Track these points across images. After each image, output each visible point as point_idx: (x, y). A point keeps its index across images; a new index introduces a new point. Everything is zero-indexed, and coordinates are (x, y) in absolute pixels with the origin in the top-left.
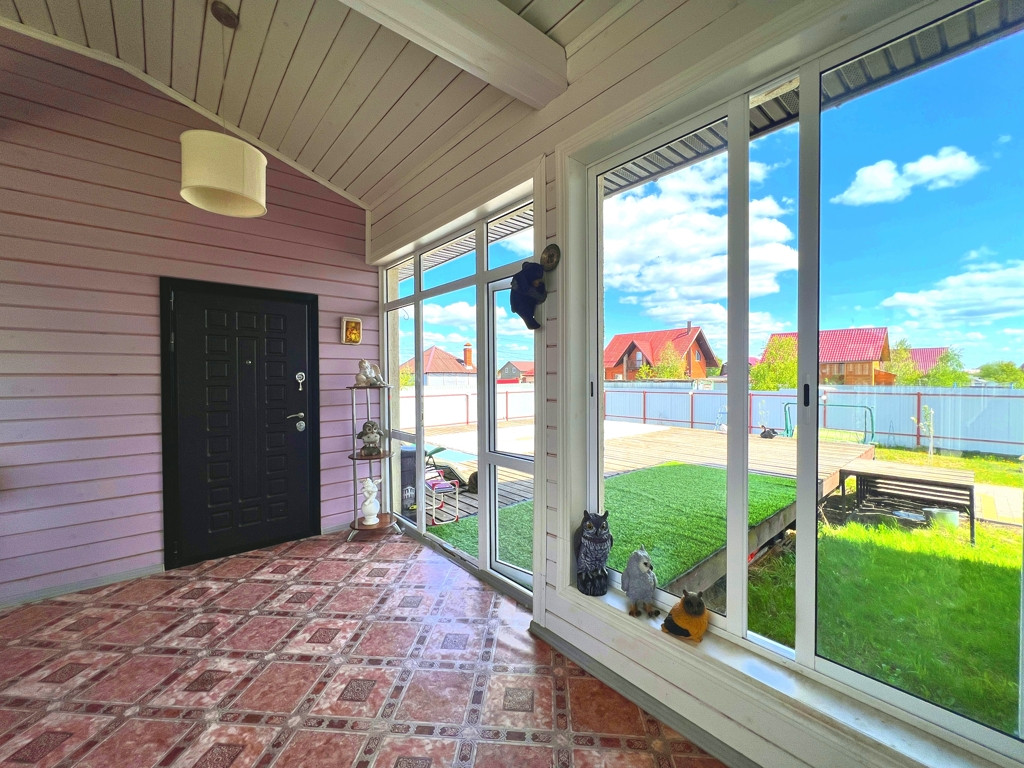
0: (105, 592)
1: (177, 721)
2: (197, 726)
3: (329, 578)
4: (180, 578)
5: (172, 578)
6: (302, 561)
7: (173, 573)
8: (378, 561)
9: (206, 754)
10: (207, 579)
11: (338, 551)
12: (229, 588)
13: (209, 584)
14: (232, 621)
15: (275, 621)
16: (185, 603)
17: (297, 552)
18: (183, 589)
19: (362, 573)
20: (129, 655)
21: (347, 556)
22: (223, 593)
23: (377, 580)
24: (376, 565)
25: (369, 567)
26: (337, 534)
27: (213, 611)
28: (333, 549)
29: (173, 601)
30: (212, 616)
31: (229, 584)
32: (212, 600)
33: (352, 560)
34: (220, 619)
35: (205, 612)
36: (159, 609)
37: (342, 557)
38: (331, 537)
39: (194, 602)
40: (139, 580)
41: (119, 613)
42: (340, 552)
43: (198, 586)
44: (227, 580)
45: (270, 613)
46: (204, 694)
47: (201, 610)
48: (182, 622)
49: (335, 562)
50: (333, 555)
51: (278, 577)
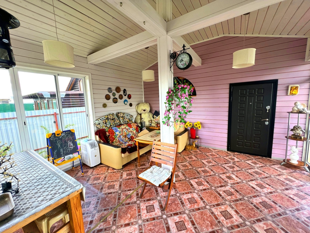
0: (216, 151)
1: (223, 181)
2: (226, 184)
3: (269, 172)
4: (229, 154)
5: (228, 153)
6: (262, 164)
7: (228, 152)
8: (292, 177)
9: (226, 190)
10: (235, 157)
11: (275, 166)
12: (239, 161)
13: (235, 158)
14: (238, 169)
15: (248, 175)
16: (229, 160)
17: (261, 160)
18: (229, 157)
19: (282, 177)
20: (218, 165)
21: (279, 169)
22: (238, 162)
23: (288, 182)
24: (290, 178)
25: (286, 177)
26: (278, 161)
27: (235, 165)
28: (274, 165)
29: (227, 158)
30: (234, 165)
31: (239, 160)
32: (235, 162)
33: (280, 171)
34: (236, 167)
35: (233, 164)
36: (224, 158)
37: (276, 168)
38: (275, 161)
39: (231, 161)
40: (222, 151)
41: (218, 156)
42: (276, 167)
43: (233, 157)
44: (239, 159)
45: (248, 172)
46: (229, 180)
47: (232, 163)
48: (228, 163)
49: (273, 169)
50: (273, 166)
51: (253, 165)
